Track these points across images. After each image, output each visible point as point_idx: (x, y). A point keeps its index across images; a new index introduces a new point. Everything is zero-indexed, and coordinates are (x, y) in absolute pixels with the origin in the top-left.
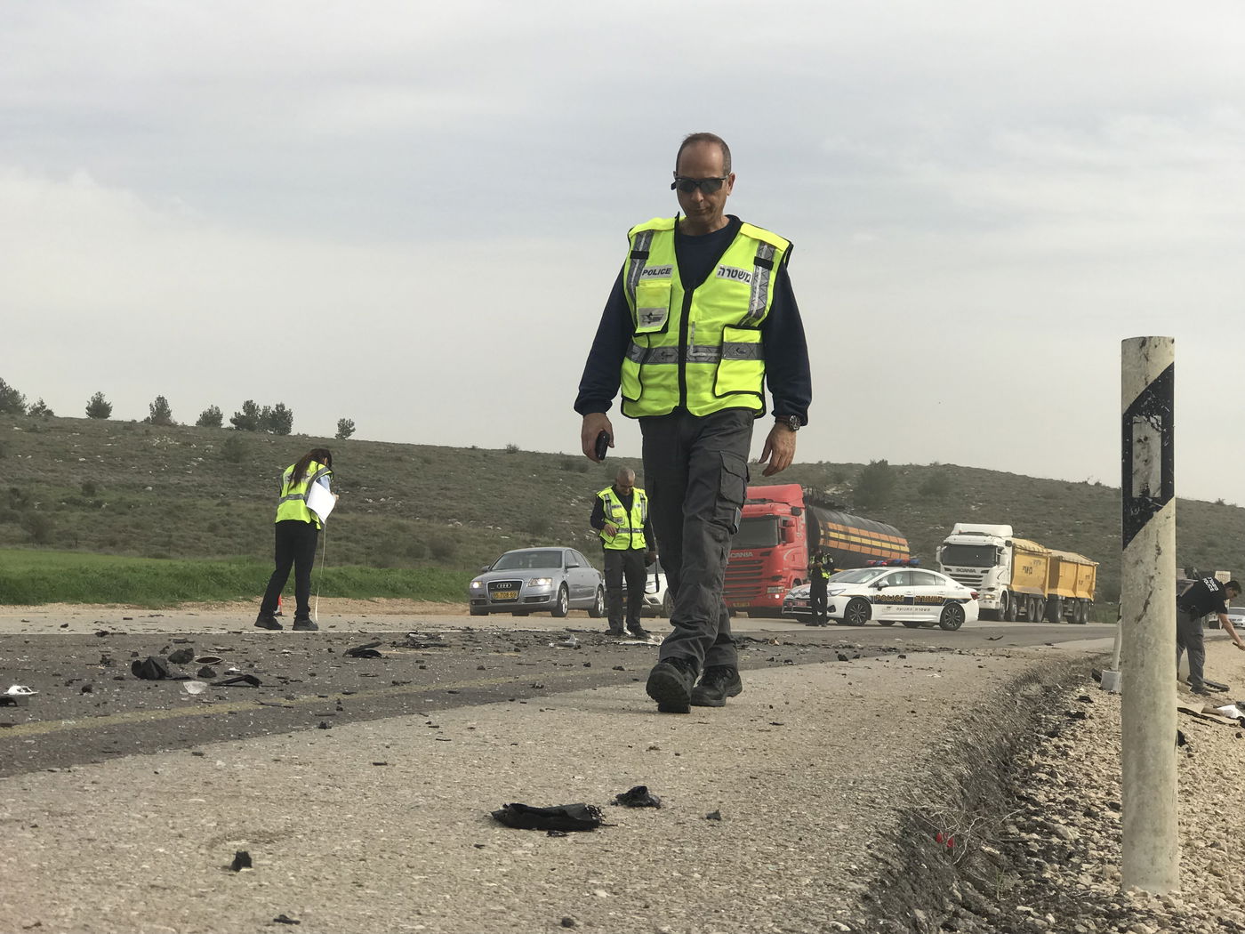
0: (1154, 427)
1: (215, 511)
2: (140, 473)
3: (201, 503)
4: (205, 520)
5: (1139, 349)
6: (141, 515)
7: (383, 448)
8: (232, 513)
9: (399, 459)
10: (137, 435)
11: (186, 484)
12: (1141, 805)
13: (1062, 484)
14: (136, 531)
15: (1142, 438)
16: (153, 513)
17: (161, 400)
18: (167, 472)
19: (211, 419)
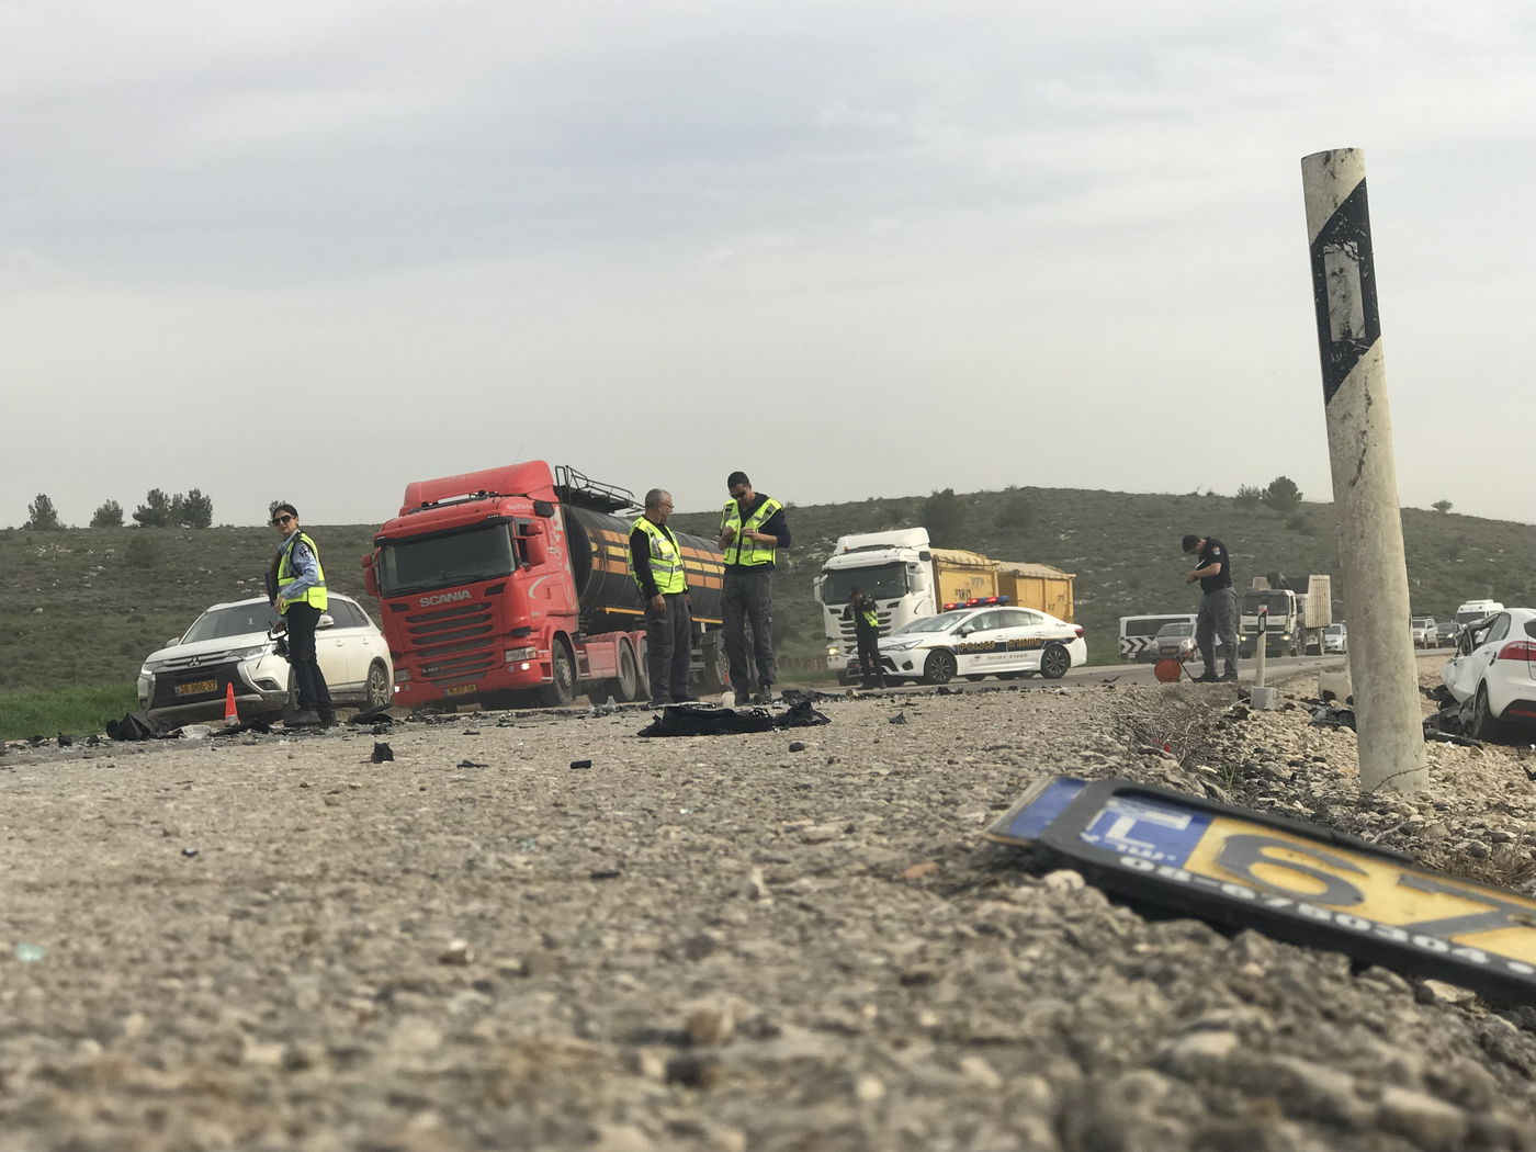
0: (1349, 256)
1: (127, 628)
2: (25, 592)
3: (107, 620)
4: (114, 641)
5: (1322, 166)
6: (32, 643)
7: (329, 533)
8: (149, 629)
9: (350, 545)
10: (16, 545)
11: (86, 600)
12: (1375, 700)
13: (1168, 498)
14: (29, 663)
15: (1337, 271)
16: (49, 639)
17: (43, 503)
18: (59, 587)
19: (108, 517)
